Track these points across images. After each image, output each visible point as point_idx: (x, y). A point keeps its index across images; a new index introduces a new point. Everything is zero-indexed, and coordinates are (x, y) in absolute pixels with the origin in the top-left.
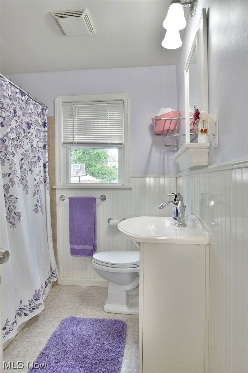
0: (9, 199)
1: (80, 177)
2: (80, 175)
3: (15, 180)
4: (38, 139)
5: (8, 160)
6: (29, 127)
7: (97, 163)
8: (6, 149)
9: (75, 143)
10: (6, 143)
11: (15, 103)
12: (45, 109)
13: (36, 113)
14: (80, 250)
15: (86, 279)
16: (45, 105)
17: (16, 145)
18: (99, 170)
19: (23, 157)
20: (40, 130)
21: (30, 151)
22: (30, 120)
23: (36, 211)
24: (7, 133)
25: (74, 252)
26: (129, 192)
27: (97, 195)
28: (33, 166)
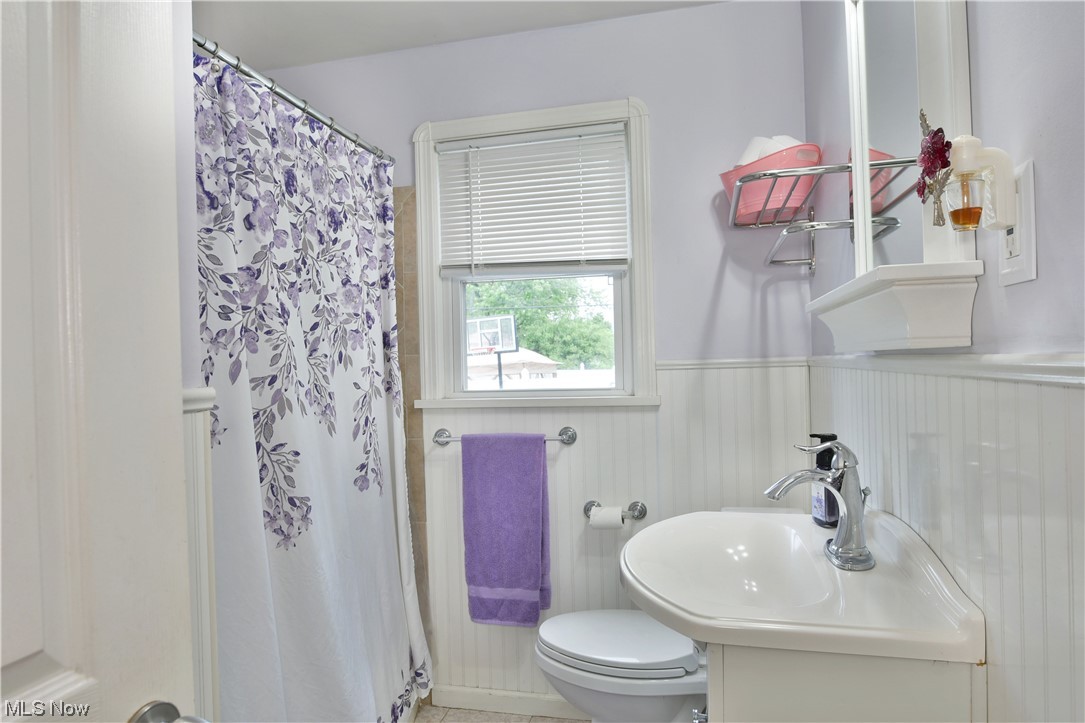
0: (274, 458)
1: (499, 354)
2: (498, 348)
3: (291, 395)
4: (365, 260)
5: (268, 333)
6: (336, 224)
7: (549, 311)
8: (261, 301)
9: (476, 265)
10: (262, 280)
11: (288, 152)
12: (385, 166)
13: (358, 178)
14: (500, 603)
15: (518, 694)
16: (387, 152)
17: (293, 285)
18: (555, 331)
19: (317, 320)
20: (369, 231)
21: (340, 297)
22: (339, 203)
23: (362, 483)
24: (264, 247)
25: (481, 610)
26: (650, 417)
27: (547, 427)
28: (350, 343)
